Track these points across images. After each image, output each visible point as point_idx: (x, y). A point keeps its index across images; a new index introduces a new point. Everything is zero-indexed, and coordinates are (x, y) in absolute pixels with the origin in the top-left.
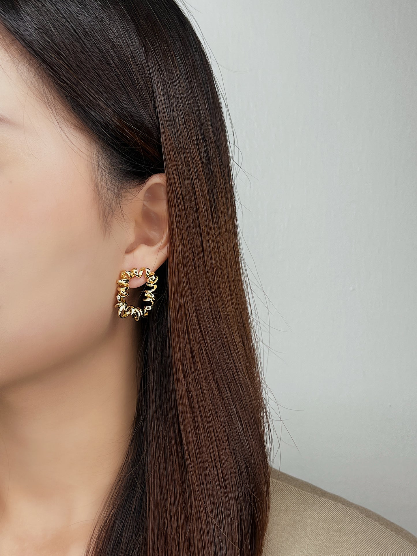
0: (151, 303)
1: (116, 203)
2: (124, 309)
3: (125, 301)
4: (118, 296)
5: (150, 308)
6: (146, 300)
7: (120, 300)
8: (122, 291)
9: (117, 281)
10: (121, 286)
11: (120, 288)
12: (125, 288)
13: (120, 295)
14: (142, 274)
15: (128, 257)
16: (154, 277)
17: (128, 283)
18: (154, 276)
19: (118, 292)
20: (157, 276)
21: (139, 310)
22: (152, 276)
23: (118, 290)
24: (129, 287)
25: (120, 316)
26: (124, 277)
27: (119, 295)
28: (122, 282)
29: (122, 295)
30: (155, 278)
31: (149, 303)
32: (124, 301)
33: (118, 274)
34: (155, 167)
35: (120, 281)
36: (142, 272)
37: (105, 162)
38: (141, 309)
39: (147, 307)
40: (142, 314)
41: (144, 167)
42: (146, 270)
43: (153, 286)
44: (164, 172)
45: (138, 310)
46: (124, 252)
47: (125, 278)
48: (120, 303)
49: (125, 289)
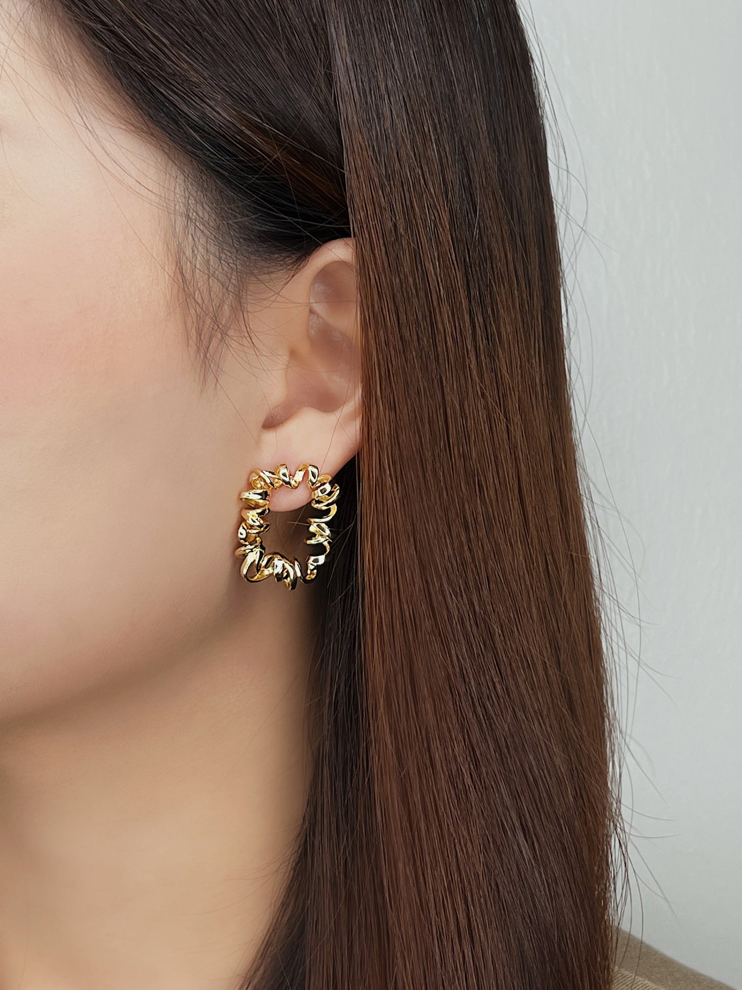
0: (325, 547)
1: (233, 309)
2: (255, 561)
3: (261, 543)
4: (241, 530)
5: (322, 559)
6: (313, 542)
7: (245, 539)
8: (251, 517)
9: (240, 495)
10: (250, 506)
11: (247, 511)
12: (259, 511)
13: (246, 528)
14: (301, 479)
15: (270, 437)
16: (328, 487)
17: (265, 500)
18: (330, 483)
19: (242, 520)
20: (336, 485)
21: (294, 564)
22: (324, 484)
23: (242, 517)
24: (269, 509)
25: (246, 576)
26: (259, 486)
27: (243, 528)
28: (254, 497)
29: (252, 527)
30: (332, 488)
31: (319, 549)
32: (258, 542)
33: (244, 478)
34: (330, 223)
35: (246, 495)
36: (302, 473)
37: (204, 213)
38: (296, 563)
39: (312, 558)
40: (299, 574)
41: (297, 223)
42: (310, 469)
43: (326, 508)
44: (350, 236)
45: (292, 565)
46: (261, 426)
47: (261, 488)
48: (246, 546)
49: (259, 514)
